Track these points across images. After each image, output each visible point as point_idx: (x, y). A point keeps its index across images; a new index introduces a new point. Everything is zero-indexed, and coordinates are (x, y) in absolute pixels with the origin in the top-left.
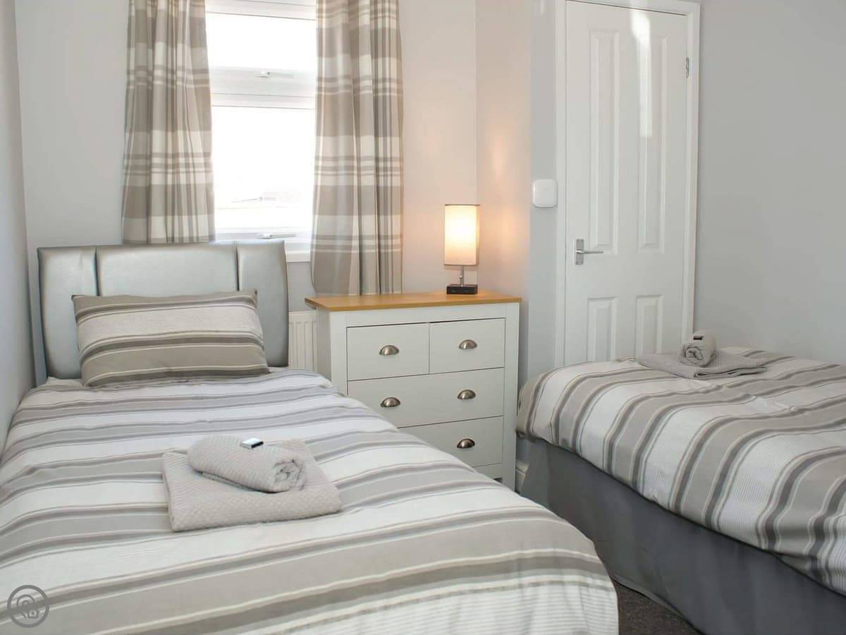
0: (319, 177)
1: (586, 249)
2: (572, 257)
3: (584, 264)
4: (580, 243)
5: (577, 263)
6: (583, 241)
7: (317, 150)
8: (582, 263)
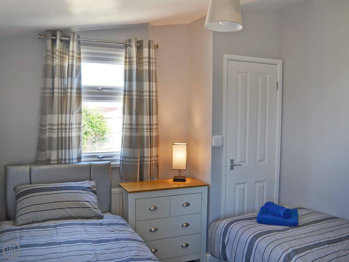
0: (124, 132)
1: (235, 163)
2: (229, 167)
3: (234, 170)
4: (232, 161)
5: (231, 169)
6: (233, 160)
7: (123, 121)
8: (233, 169)
